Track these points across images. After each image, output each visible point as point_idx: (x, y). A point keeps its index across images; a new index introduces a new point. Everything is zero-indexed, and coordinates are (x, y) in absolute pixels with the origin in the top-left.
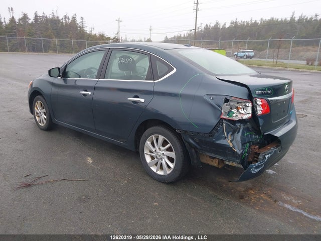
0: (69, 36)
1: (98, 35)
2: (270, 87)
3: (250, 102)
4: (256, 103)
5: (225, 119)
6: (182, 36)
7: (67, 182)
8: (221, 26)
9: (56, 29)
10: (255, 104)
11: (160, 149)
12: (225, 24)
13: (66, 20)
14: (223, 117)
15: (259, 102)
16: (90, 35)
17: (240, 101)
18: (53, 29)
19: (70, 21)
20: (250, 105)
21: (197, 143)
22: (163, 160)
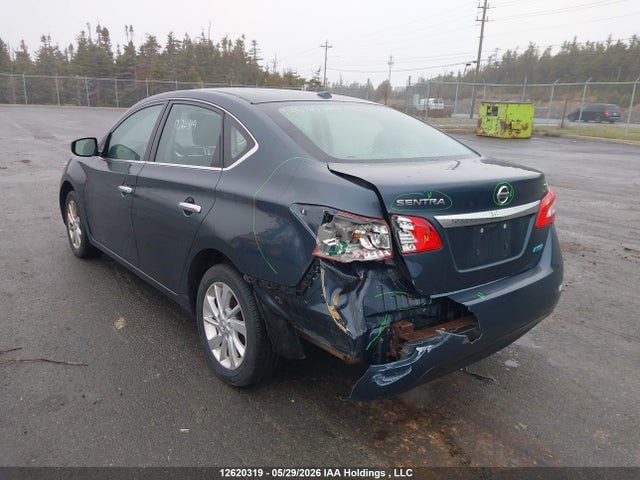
0: (228, 77)
1: (281, 75)
2: (440, 190)
3: (384, 222)
4: (398, 225)
5: (324, 259)
6: (455, 75)
7: (46, 365)
8: (541, 54)
9: (205, 65)
10: (397, 229)
11: (225, 312)
12: (549, 49)
13: (224, 47)
14: (320, 253)
15: (405, 223)
16: (266, 74)
17: (356, 220)
18: (201, 65)
19: (232, 48)
20: (384, 230)
21: (280, 306)
22: (230, 338)
